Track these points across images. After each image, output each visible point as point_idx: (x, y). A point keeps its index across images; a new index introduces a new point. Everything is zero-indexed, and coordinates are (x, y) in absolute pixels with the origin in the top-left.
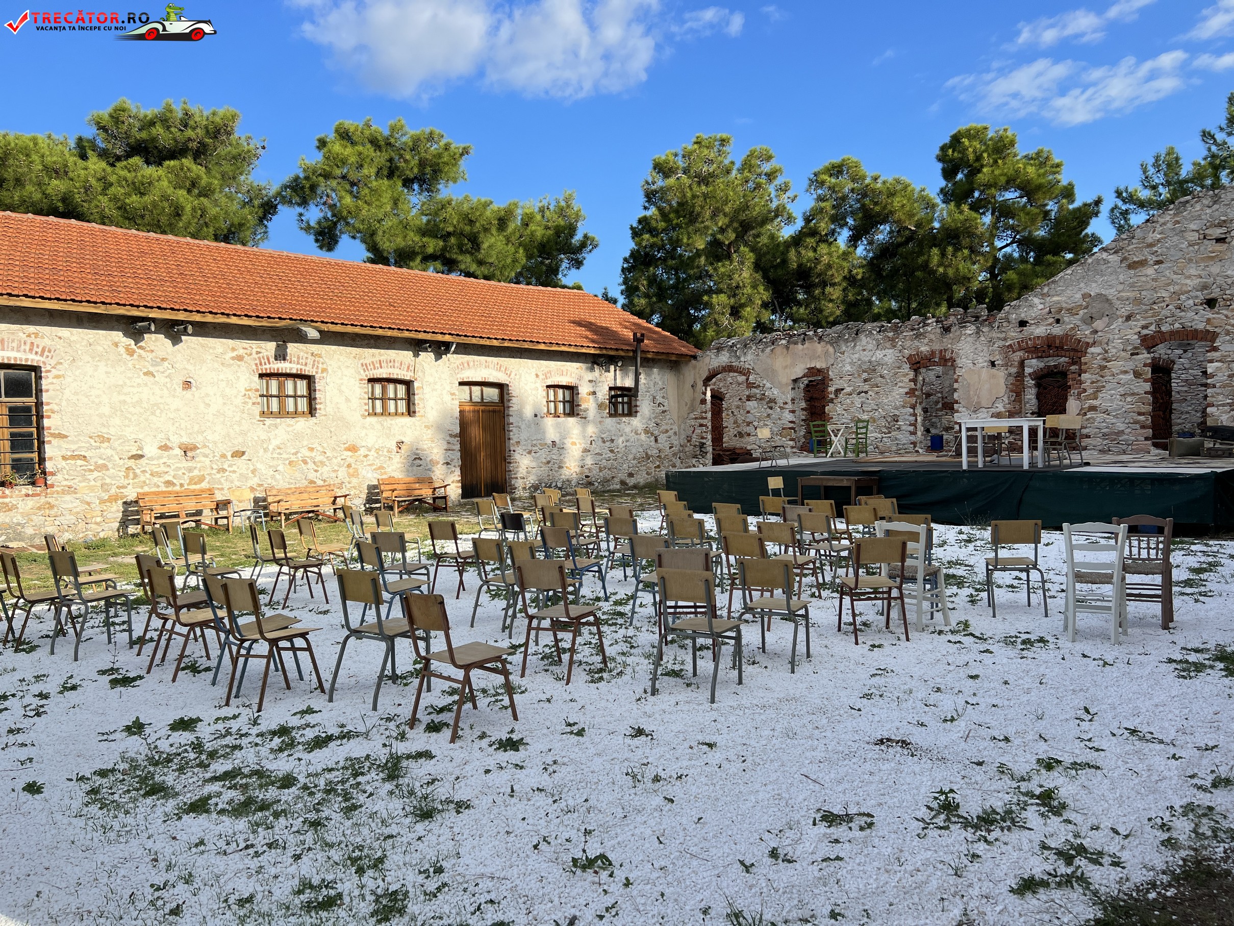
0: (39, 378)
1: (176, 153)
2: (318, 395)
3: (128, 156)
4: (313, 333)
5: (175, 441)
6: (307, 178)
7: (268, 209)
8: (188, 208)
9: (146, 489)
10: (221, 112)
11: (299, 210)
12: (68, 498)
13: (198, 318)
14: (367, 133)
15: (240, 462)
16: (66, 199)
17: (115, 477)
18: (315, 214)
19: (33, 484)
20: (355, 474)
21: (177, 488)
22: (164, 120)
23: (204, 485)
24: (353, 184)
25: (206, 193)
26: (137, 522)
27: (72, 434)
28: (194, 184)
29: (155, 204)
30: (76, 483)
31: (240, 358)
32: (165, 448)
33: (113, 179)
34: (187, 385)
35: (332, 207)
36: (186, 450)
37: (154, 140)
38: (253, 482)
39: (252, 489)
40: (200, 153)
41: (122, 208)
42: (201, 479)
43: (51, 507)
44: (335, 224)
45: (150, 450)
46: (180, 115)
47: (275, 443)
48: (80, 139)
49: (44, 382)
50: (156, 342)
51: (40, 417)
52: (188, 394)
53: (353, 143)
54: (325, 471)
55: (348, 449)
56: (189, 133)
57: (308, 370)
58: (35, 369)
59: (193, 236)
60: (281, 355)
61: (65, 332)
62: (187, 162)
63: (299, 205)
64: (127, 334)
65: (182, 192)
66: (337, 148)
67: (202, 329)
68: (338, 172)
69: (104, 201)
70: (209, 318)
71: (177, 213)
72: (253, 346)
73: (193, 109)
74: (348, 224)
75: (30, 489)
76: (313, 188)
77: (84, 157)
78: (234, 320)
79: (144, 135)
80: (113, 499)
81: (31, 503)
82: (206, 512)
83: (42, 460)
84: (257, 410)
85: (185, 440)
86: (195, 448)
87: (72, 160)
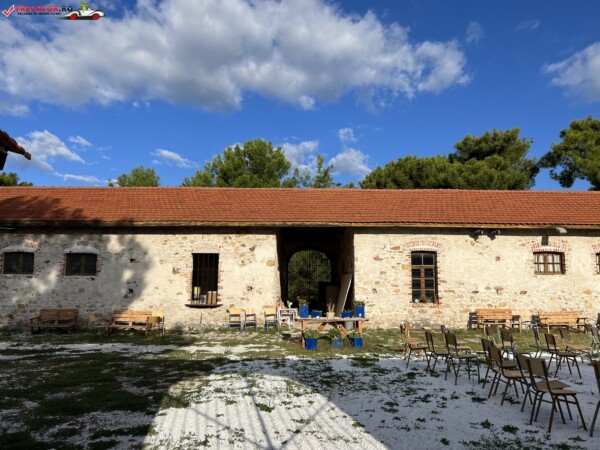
0: (436, 256)
1: (491, 152)
2: (566, 263)
3: (470, 158)
4: (563, 230)
5: (492, 285)
6: (555, 152)
7: (535, 170)
8: (496, 177)
9: (479, 308)
10: (511, 130)
11: (550, 169)
12: (447, 309)
13: (503, 227)
14: (589, 123)
15: (524, 296)
16: (445, 180)
17: (466, 301)
18: (559, 170)
19: (433, 302)
20: (590, 307)
21: (493, 308)
22: (485, 140)
23: (506, 307)
24: (581, 151)
25: (504, 168)
26: (476, 323)
27: (448, 281)
28: (498, 165)
29: (481, 177)
30: (450, 303)
31: (523, 245)
32: (488, 288)
33: (464, 169)
34: (498, 258)
35: (569, 165)
36: (498, 290)
37: (481, 149)
38: (532, 307)
39: (531, 311)
40: (501, 151)
41: (468, 181)
42: (505, 304)
43: (440, 313)
44: (571, 173)
45: (481, 289)
46: (492, 136)
47: (542, 288)
48: (450, 155)
49: (438, 258)
50: (484, 239)
51: (436, 273)
52: (498, 263)
53: (581, 130)
54: (572, 304)
55: (585, 292)
56: (497, 143)
57: (560, 250)
58: (435, 253)
59: (499, 189)
60: (545, 242)
61: (446, 237)
62: (495, 156)
63: (551, 166)
64: (471, 236)
65: (493, 170)
66: (572, 134)
67: (505, 232)
68: (572, 146)
69: (460, 179)
70: (508, 227)
71: (491, 179)
72: (530, 238)
73: (498, 131)
74: (580, 172)
75: (432, 304)
76: (559, 156)
77: (452, 162)
78: (520, 227)
79: (477, 148)
80: (466, 311)
81: (432, 310)
82: (508, 321)
83: (437, 292)
84: (533, 271)
85: (497, 285)
86: (502, 289)
87: (447, 164)
